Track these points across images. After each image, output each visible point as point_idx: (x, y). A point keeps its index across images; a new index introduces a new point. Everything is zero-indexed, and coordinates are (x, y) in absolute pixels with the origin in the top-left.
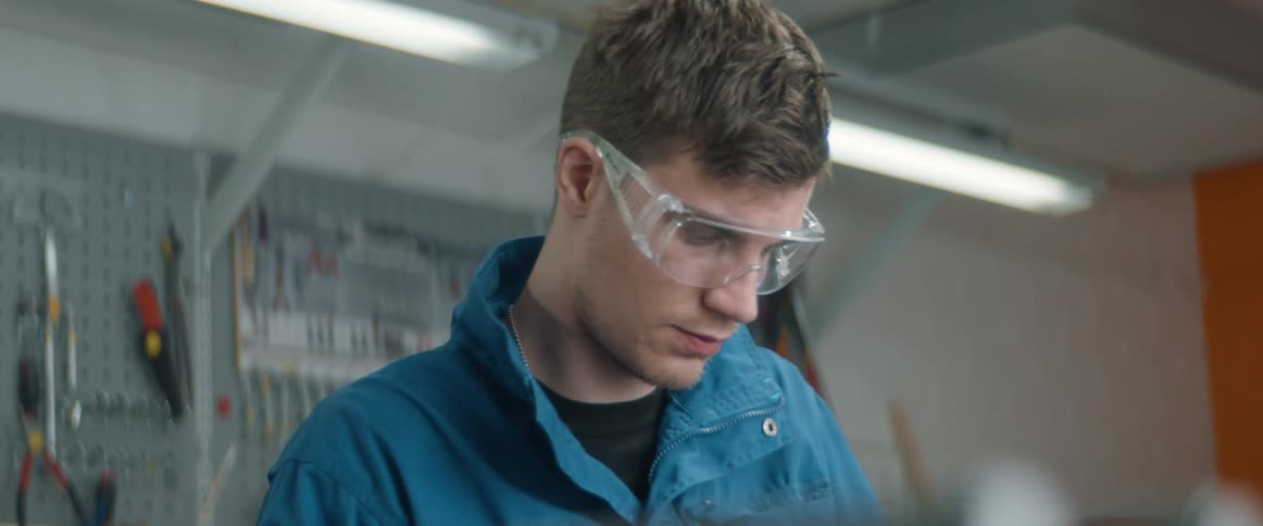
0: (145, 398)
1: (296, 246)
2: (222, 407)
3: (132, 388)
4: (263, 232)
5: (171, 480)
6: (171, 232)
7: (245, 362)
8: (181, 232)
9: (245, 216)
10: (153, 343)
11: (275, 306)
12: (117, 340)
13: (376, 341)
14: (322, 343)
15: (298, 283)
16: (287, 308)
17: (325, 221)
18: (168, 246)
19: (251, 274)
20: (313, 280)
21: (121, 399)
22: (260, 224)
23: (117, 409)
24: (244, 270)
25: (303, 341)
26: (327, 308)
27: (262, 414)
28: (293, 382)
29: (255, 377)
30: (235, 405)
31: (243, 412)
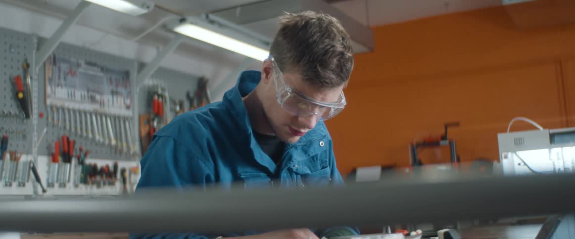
0: (17, 113)
1: (64, 67)
2: (41, 115)
3: (14, 109)
4: (55, 63)
5: (24, 137)
6: (26, 60)
7: (49, 102)
8: (29, 61)
9: (50, 57)
10: (21, 95)
11: (58, 85)
12: (9, 94)
13: (88, 97)
14: (72, 97)
15: (65, 79)
16: (62, 86)
17: (73, 60)
18: (25, 65)
19: (50, 75)
20: (69, 77)
21: (10, 113)
22: (54, 60)
23: (9, 115)
24: (49, 74)
25: (66, 97)
26: (73, 86)
27: (53, 119)
28: (63, 109)
29: (52, 107)
30: (45, 115)
31: (47, 118)
